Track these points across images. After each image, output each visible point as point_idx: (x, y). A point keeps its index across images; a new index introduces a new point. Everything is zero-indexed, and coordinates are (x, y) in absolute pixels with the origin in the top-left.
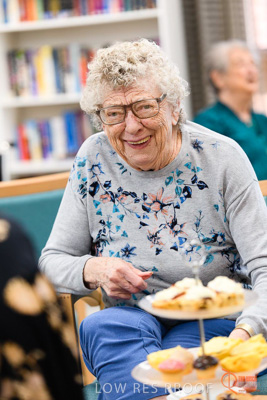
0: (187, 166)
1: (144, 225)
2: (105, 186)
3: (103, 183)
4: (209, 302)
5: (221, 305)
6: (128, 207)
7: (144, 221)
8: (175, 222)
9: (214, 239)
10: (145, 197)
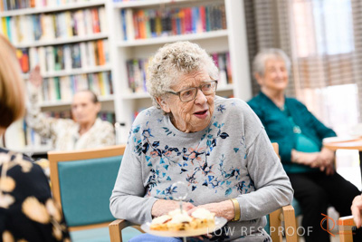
0: (215, 125)
1: (184, 170)
2: (154, 145)
3: (152, 143)
4: (186, 225)
5: (197, 227)
6: (173, 160)
7: (184, 168)
8: (206, 166)
9: (233, 174)
10: (184, 150)
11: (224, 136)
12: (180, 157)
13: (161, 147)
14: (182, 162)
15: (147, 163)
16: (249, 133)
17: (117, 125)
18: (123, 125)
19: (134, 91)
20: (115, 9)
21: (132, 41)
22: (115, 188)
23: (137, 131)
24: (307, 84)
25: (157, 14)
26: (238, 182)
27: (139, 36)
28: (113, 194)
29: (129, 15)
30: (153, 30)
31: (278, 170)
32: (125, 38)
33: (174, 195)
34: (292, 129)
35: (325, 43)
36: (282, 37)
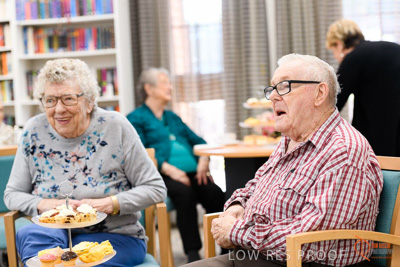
0: (95, 133)
1: (66, 171)
2: (40, 148)
3: (39, 146)
6: (57, 161)
7: (66, 169)
8: (86, 168)
9: (111, 176)
10: (66, 154)
11: (103, 144)
12: (63, 159)
13: (46, 150)
14: (65, 164)
15: (34, 163)
16: (126, 142)
17: (16, 127)
18: (21, 127)
19: (32, 98)
20: (18, 26)
21: (32, 55)
22: (9, 184)
23: (26, 135)
24: (182, 98)
25: (55, 32)
26: (115, 182)
27: (38, 51)
28: (7, 189)
29: (30, 32)
30: (51, 46)
31: (153, 172)
32: (26, 52)
33: (57, 192)
34: (168, 137)
35: (198, 64)
36: (162, 57)
